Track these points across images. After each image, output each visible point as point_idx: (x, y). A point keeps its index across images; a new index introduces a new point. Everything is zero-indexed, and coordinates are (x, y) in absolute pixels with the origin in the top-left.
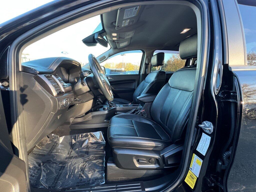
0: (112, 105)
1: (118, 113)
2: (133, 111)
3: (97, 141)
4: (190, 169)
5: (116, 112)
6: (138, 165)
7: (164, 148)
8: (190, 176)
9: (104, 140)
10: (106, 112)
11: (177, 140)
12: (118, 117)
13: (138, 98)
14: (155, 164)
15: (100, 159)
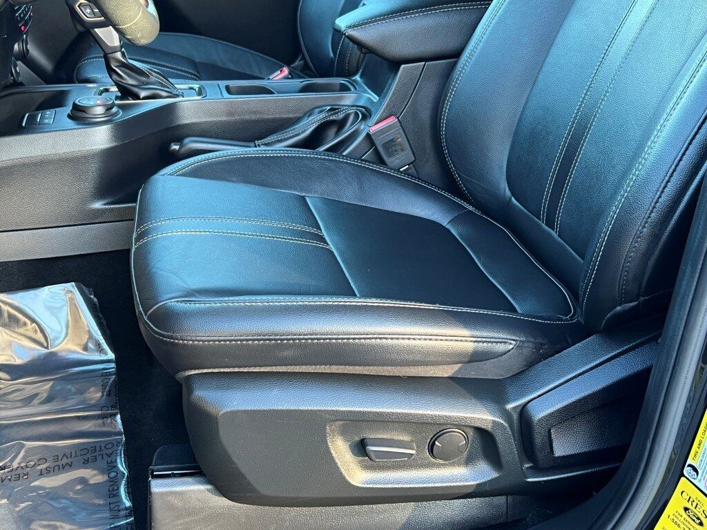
0: (141, 86)
1: (192, 144)
2: (307, 127)
3: (52, 354)
4: (687, 471)
5: (179, 140)
6: (358, 476)
7: (531, 364)
8: (682, 512)
9: (98, 345)
10: (100, 138)
11: (619, 308)
12: (196, 173)
13: (343, 22)
14: (469, 461)
15: (86, 463)
